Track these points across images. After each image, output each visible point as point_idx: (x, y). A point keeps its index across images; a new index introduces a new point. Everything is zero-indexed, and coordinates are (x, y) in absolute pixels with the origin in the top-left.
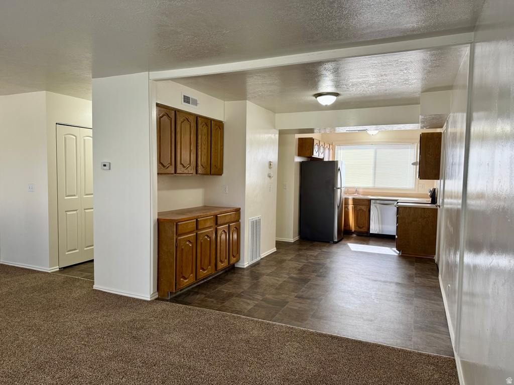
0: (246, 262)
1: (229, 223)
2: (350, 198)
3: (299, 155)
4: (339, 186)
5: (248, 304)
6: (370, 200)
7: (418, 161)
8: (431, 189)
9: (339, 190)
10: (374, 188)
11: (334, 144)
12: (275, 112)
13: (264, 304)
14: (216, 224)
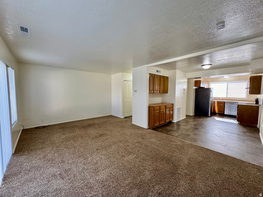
0: (175, 120)
1: (170, 108)
2: (216, 101)
3: (195, 86)
4: (211, 97)
5: (176, 134)
6: (225, 102)
7: (249, 87)
8: (256, 99)
9: (211, 98)
10: (227, 98)
11: (209, 82)
12: (186, 72)
13: (181, 134)
14: (166, 108)
